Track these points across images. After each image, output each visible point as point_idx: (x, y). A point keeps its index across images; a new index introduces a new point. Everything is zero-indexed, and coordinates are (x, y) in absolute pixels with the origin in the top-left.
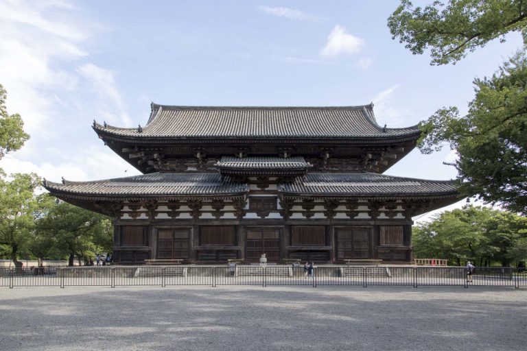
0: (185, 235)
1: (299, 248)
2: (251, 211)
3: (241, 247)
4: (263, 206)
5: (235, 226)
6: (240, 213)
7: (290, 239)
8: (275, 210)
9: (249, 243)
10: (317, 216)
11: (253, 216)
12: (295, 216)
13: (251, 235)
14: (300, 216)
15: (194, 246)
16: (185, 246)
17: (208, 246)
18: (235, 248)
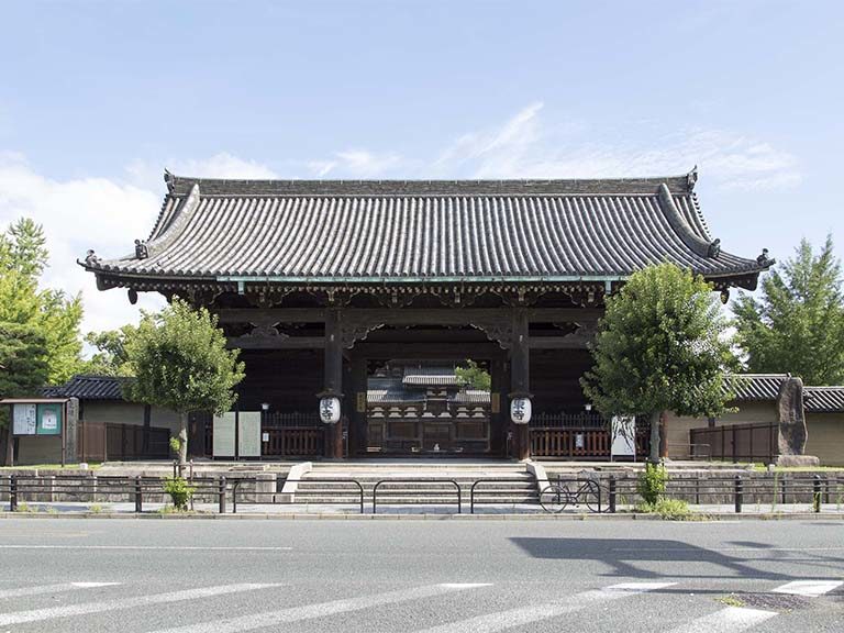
0: (379, 429)
1: (464, 439)
2: (427, 411)
3: (420, 439)
4: (437, 407)
5: (416, 423)
6: (420, 412)
7: (457, 432)
8: (446, 411)
9: (426, 436)
10: (477, 415)
11: (430, 415)
12: (460, 415)
13: (427, 430)
14: (464, 415)
15: (385, 437)
16: (379, 438)
17: (396, 438)
18: (415, 439)
